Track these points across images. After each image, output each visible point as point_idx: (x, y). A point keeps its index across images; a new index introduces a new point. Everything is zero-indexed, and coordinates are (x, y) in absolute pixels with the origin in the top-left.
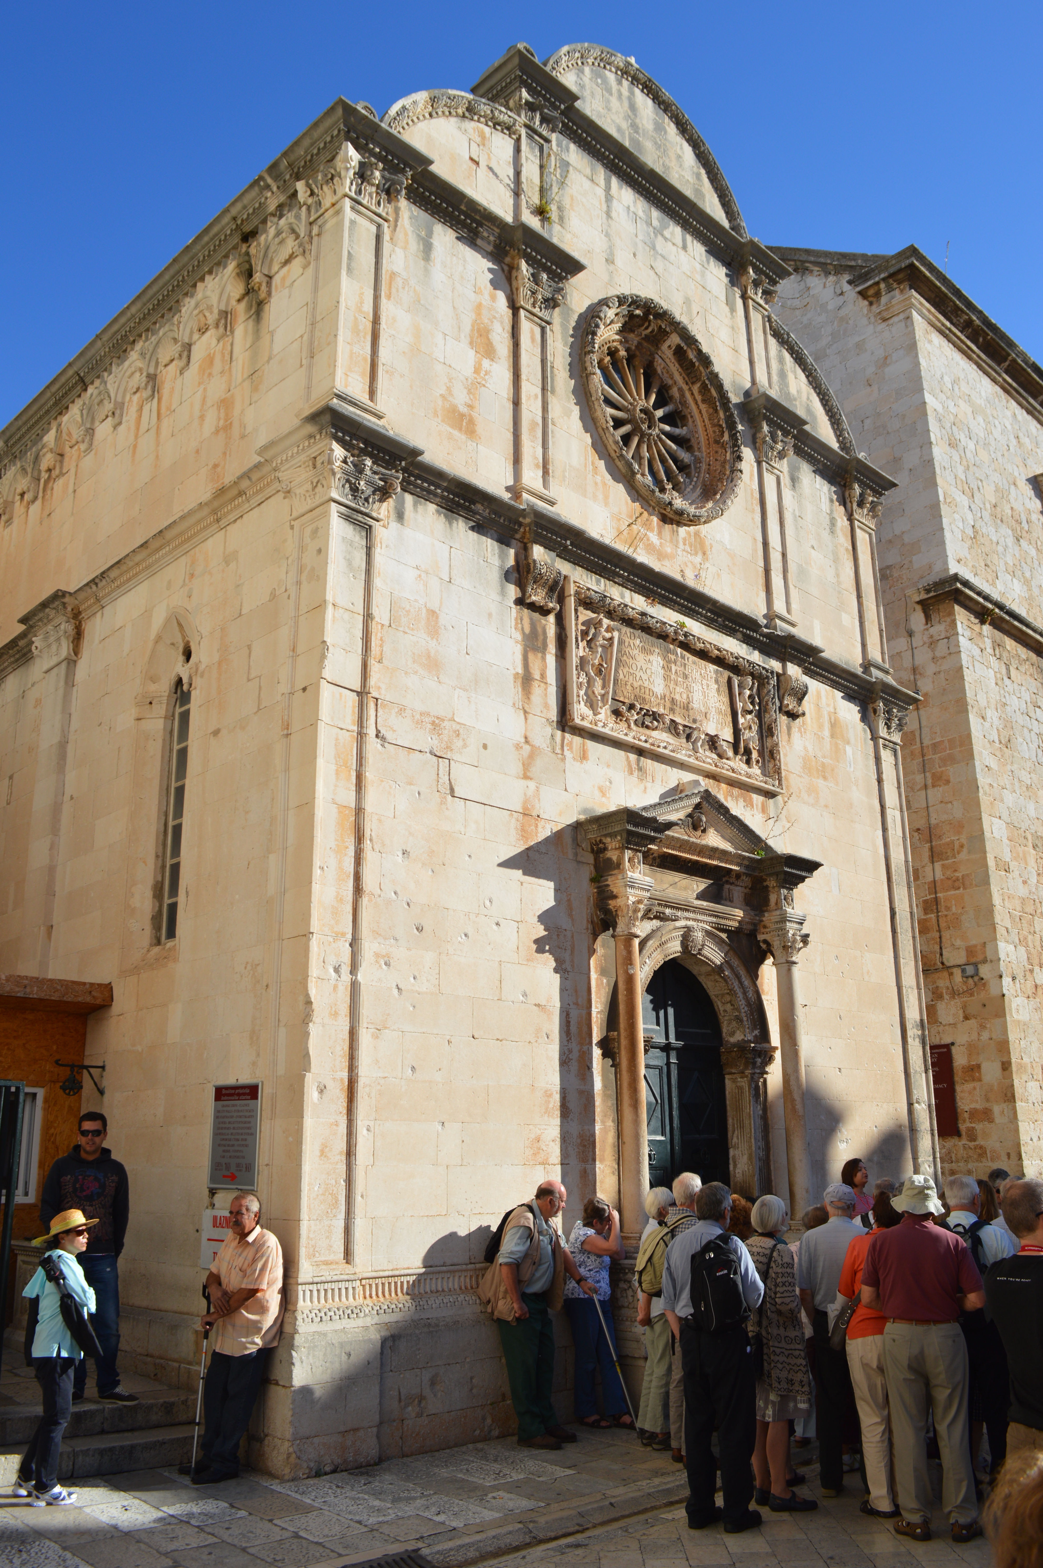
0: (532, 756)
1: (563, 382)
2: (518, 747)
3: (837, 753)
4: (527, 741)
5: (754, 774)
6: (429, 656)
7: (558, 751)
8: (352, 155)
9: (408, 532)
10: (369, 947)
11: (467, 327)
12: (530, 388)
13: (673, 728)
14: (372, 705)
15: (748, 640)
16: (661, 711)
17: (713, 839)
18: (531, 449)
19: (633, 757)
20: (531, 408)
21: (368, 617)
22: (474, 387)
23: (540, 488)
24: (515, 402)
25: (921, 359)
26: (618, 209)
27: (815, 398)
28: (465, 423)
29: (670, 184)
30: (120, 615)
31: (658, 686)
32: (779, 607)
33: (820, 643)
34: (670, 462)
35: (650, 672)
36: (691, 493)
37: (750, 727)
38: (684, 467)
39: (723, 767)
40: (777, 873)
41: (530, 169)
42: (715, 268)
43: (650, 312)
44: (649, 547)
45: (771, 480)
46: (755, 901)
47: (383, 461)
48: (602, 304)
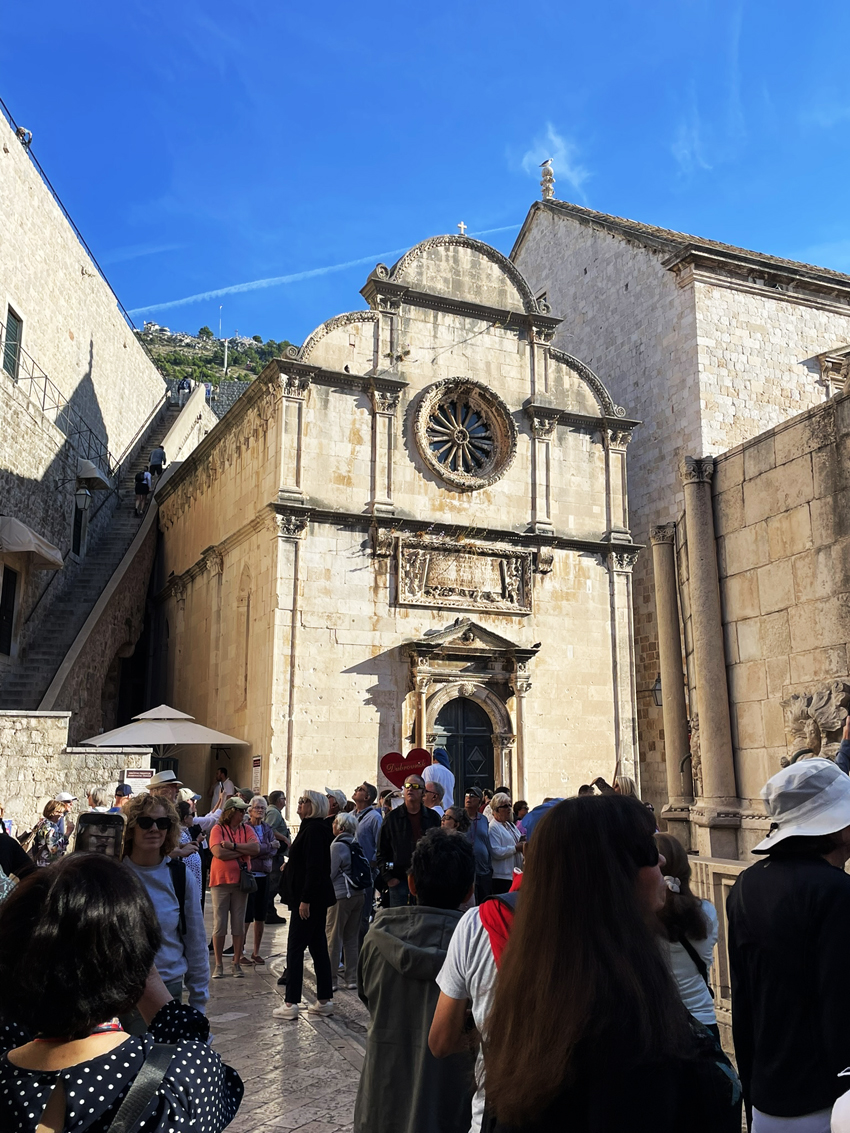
0: (378, 621)
1: (401, 441)
2: (370, 618)
3: (580, 585)
4: (375, 614)
5: (515, 606)
6: (326, 589)
7: (393, 616)
8: (284, 378)
9: (316, 539)
10: (296, 708)
11: (347, 432)
12: (382, 451)
13: (462, 592)
14: (299, 613)
15: (515, 543)
16: (455, 586)
17: (479, 644)
18: (381, 481)
19: (435, 612)
20: (382, 460)
21: (296, 579)
22: (350, 462)
23: (385, 499)
24: (373, 461)
25: (699, 316)
26: (442, 330)
27: (585, 386)
28: (346, 480)
29: (477, 301)
30: (233, 558)
31: (452, 575)
32: (541, 516)
33: (573, 529)
34: (478, 454)
35: (449, 570)
36: (489, 467)
37: (513, 583)
38: (487, 453)
39: (491, 607)
40: (514, 656)
41: (385, 335)
42: (510, 335)
43: (458, 382)
44: (452, 508)
45: (541, 448)
46: (509, 668)
47: (300, 515)
48: (426, 390)
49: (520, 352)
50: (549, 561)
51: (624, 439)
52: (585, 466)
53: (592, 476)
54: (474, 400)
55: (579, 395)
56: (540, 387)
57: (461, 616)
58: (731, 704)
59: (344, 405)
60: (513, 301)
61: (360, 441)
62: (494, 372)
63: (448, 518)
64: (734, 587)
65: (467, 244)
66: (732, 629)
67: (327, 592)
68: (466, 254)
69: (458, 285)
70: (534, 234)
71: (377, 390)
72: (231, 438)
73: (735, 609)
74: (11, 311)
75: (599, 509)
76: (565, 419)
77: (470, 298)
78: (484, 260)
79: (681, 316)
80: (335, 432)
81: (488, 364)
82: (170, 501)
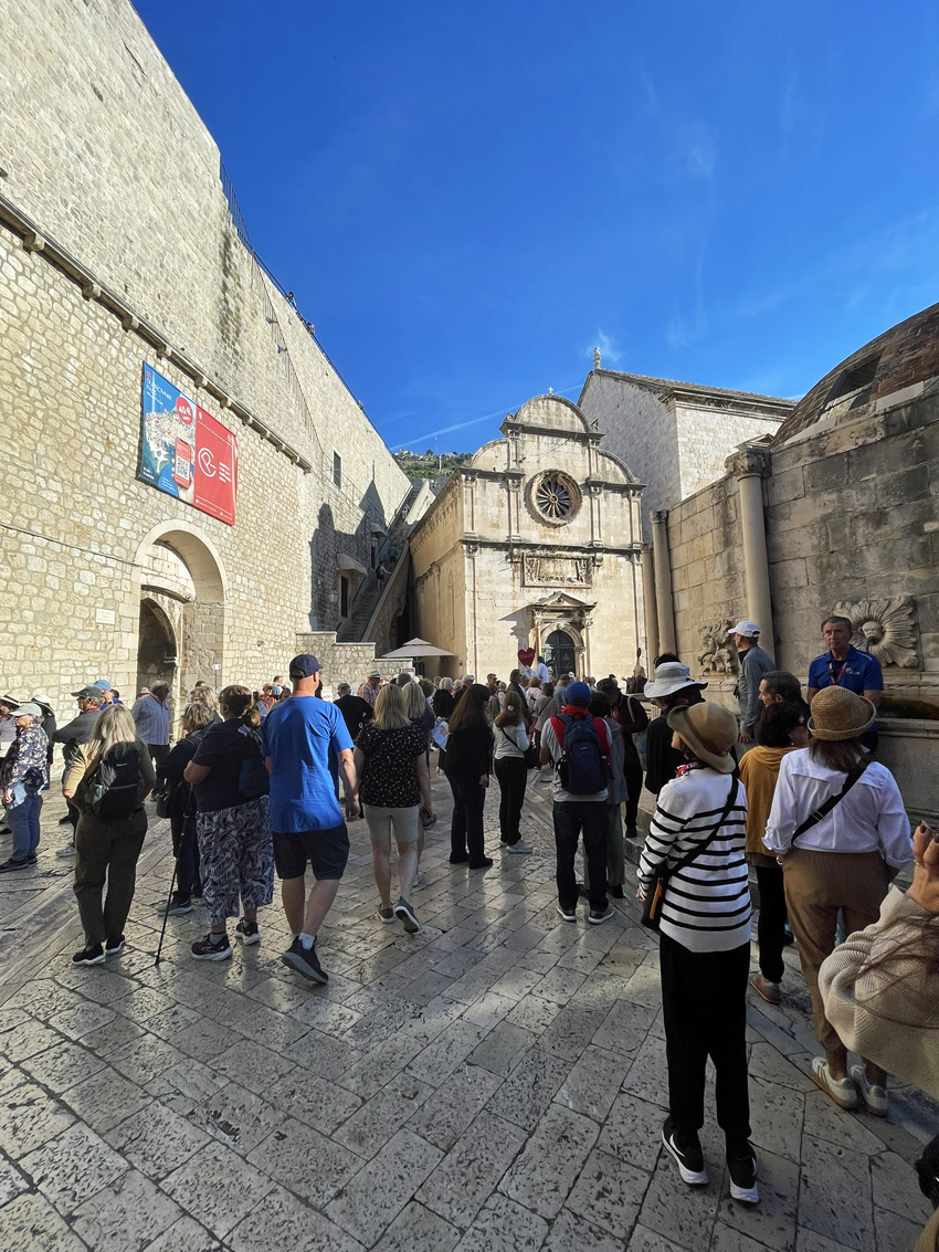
0: (515, 594)
1: (523, 504)
2: (512, 593)
3: (617, 572)
4: (514, 591)
5: (584, 584)
6: (489, 580)
7: (522, 592)
8: (463, 476)
9: (483, 556)
10: (478, 638)
11: (496, 502)
12: (513, 510)
13: (557, 579)
14: (476, 593)
15: (583, 552)
16: (553, 576)
17: (566, 604)
18: (514, 525)
19: (543, 589)
20: (514, 515)
21: (474, 576)
22: (498, 517)
23: (516, 534)
24: (509, 515)
25: (679, 426)
26: (542, 445)
27: (618, 468)
28: (496, 526)
29: (559, 428)
30: (445, 567)
31: (552, 570)
32: (596, 537)
33: (613, 543)
34: (563, 507)
35: (549, 567)
36: (568, 514)
37: (583, 572)
38: (567, 507)
39: (572, 585)
40: (584, 609)
41: (513, 450)
42: (577, 444)
43: (551, 472)
44: (550, 536)
45: (595, 502)
46: (582, 615)
47: (475, 544)
48: (535, 477)
49: (583, 454)
50: (601, 560)
51: (639, 495)
52: (619, 510)
53: (623, 515)
54: (560, 480)
55: (615, 474)
56: (594, 470)
57: (556, 590)
58: (676, 632)
59: (494, 488)
60: (579, 427)
61: (502, 506)
62: (570, 465)
63: (549, 542)
64: (677, 574)
65: (553, 399)
66: (676, 595)
67: (490, 582)
68: (553, 404)
69: (549, 421)
70: (591, 388)
71: (508, 478)
72: (440, 508)
73: (678, 585)
74: (335, 454)
75: (627, 532)
76: (608, 486)
77: (556, 427)
78: (563, 406)
79: (669, 427)
80: (490, 502)
81: (566, 461)
82: (414, 541)
